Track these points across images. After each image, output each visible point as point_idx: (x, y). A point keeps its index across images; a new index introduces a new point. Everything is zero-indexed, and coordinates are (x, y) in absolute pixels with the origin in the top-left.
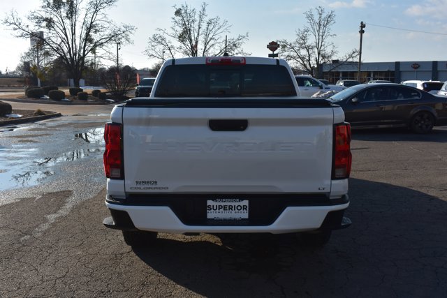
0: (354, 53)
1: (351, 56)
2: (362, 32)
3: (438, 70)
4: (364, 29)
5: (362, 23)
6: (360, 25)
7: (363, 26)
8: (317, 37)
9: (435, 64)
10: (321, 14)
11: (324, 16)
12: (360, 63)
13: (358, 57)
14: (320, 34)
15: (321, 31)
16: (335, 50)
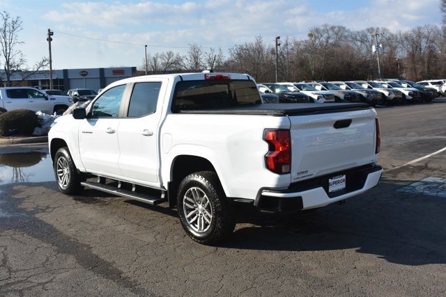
0: (44, 61)
1: (42, 65)
2: (50, 40)
3: (106, 76)
4: (51, 36)
5: (49, 30)
6: (48, 33)
7: (51, 34)
8: (4, 44)
9: (102, 70)
10: (6, 20)
11: (9, 21)
12: (52, 72)
13: (49, 65)
14: (8, 41)
15: (7, 37)
16: (24, 58)
